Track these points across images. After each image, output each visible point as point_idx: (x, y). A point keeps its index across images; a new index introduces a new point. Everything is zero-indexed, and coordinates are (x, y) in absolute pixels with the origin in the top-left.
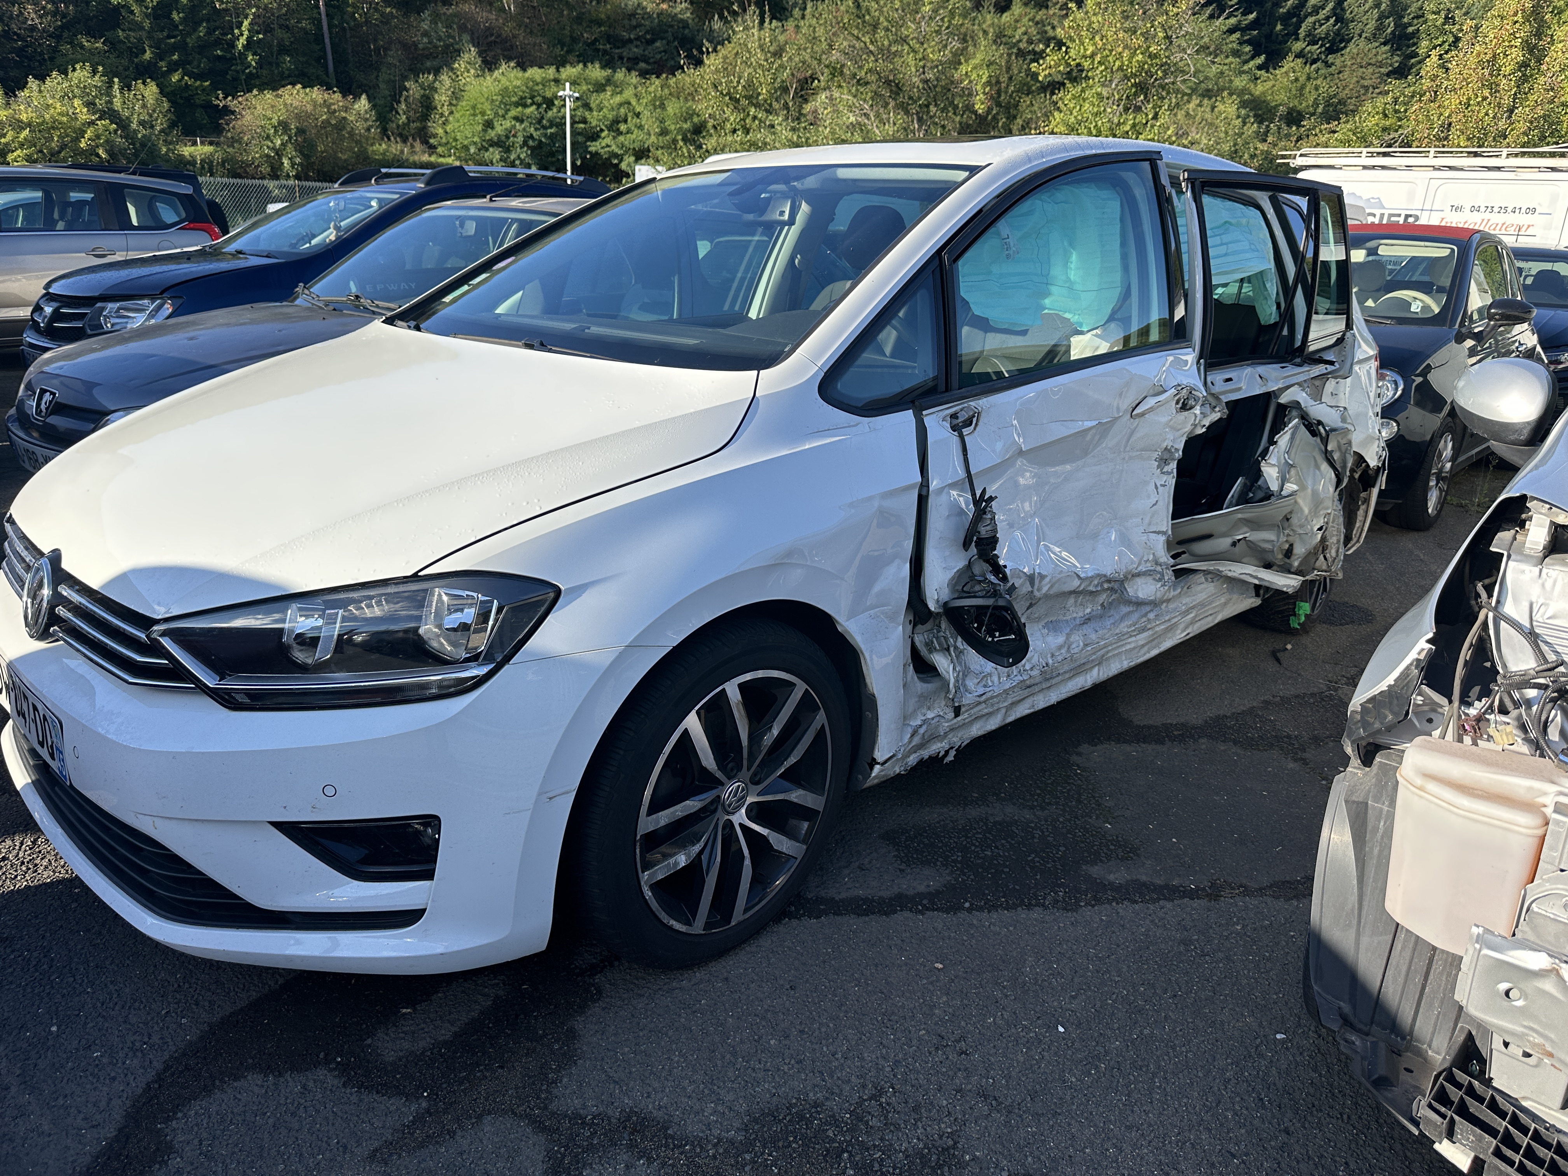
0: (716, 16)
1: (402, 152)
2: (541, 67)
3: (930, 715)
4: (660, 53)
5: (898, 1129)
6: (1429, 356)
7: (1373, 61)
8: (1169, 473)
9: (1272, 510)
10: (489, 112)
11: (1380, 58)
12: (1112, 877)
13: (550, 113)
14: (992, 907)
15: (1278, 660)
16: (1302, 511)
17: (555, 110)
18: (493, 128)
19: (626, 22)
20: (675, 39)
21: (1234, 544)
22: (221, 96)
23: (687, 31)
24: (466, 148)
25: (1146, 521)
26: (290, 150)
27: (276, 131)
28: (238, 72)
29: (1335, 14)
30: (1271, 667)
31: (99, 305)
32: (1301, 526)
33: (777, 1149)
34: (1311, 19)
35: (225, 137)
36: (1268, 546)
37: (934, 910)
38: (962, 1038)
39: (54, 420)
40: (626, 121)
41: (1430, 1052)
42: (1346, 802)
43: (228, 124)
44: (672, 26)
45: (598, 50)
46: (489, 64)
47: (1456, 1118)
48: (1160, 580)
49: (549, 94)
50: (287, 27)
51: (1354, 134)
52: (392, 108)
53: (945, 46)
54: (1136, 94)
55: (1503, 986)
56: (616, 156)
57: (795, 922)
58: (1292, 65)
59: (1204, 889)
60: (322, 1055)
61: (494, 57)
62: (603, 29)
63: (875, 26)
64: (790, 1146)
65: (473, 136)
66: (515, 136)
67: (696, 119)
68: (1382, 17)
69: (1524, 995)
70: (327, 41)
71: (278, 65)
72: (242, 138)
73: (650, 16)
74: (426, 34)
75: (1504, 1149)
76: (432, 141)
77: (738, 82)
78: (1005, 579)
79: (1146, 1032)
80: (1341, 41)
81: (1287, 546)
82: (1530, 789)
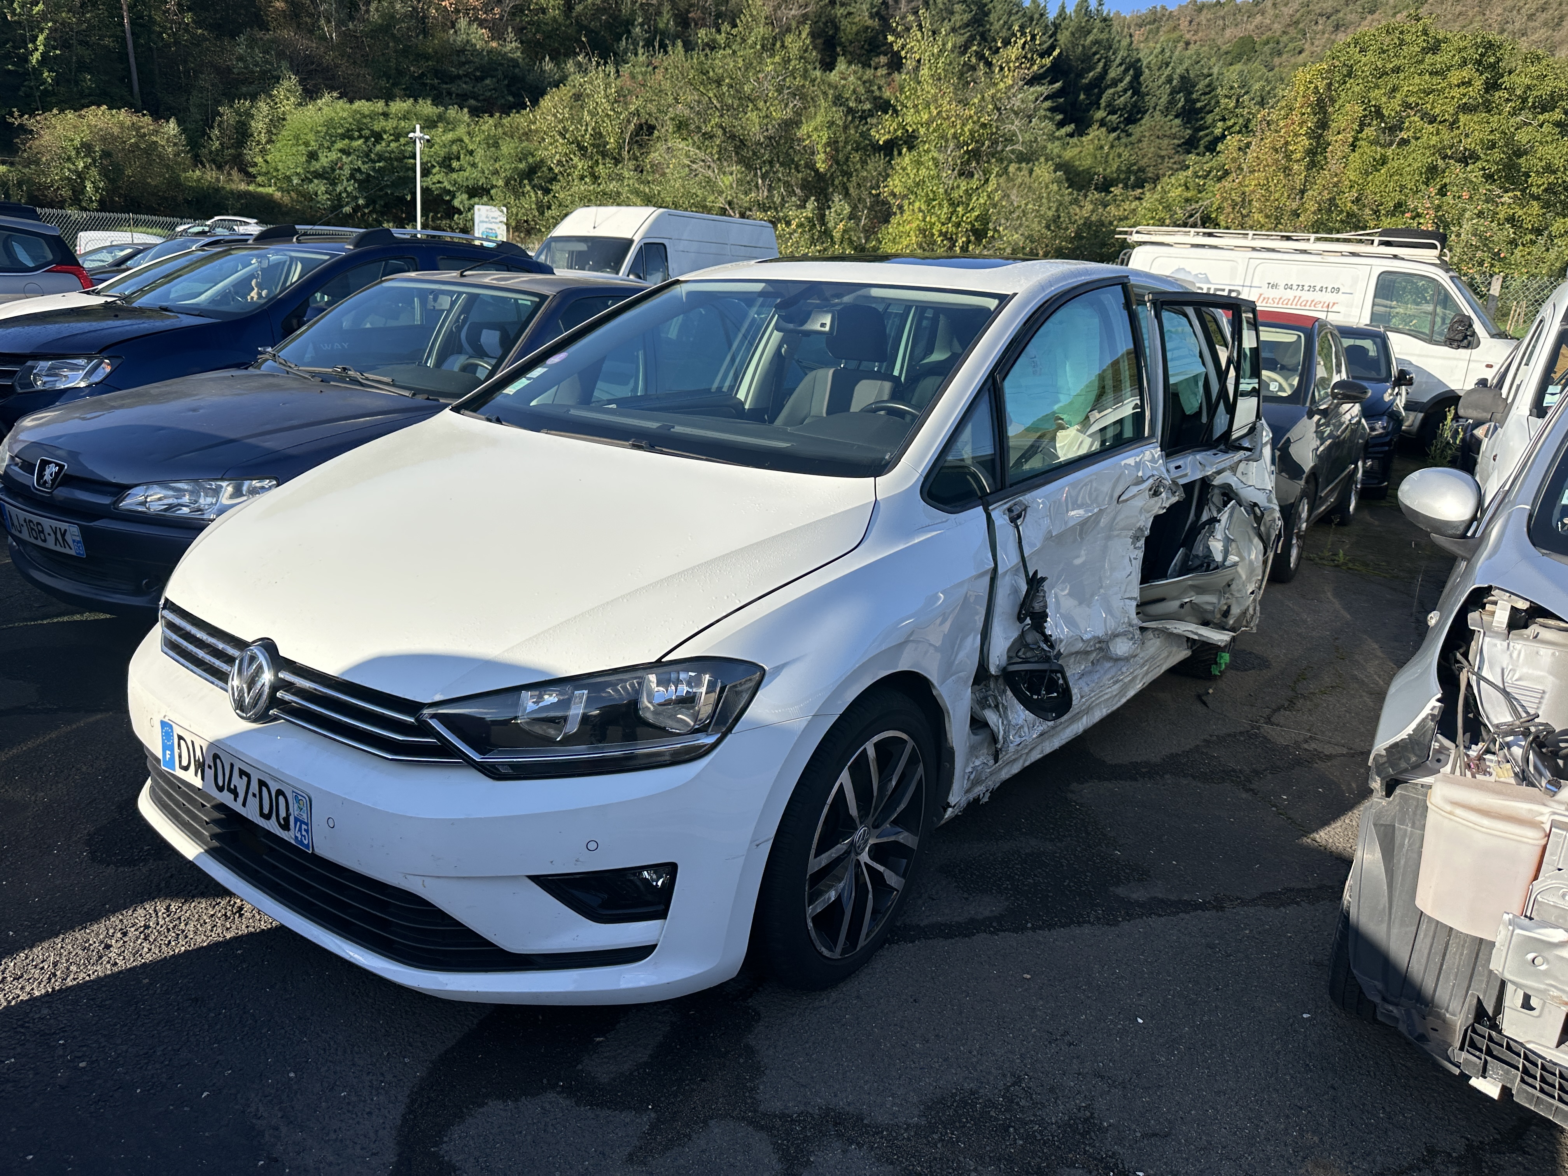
0: (547, 58)
1: (218, 180)
2: (368, 100)
3: (977, 763)
4: (490, 90)
5: (1044, 1106)
6: (1288, 430)
7: (1168, 133)
8: (1139, 548)
9: (1218, 578)
10: (313, 143)
11: (1174, 131)
12: (1134, 896)
13: (378, 147)
14: (1050, 927)
15: (1205, 703)
16: (1240, 577)
17: (384, 144)
18: (317, 160)
19: (455, 57)
20: (505, 78)
21: (1182, 606)
22: (16, 114)
23: (517, 70)
24: (288, 179)
25: (1123, 589)
26: (94, 172)
27: (78, 153)
28: (31, 88)
29: (1132, 87)
30: (1199, 708)
31: (29, 363)
32: (1239, 591)
33: (957, 1129)
34: (1111, 91)
35: (20, 157)
36: (1210, 608)
37: (1004, 931)
38: (1066, 1033)
39: (62, 493)
40: (458, 159)
41: (1448, 1015)
42: (1375, 825)
43: (25, 145)
44: (502, 65)
45: (425, 85)
46: (310, 94)
47: (1488, 1058)
48: (1132, 639)
49: (377, 128)
50: (87, 43)
51: (1160, 203)
52: (204, 133)
53: (787, 105)
54: (968, 162)
55: (1531, 956)
56: (449, 192)
57: (895, 947)
58: (1097, 133)
59: (1209, 902)
60: (545, 1081)
61: (315, 85)
62: (430, 63)
63: (719, 82)
64: (964, 1126)
65: (297, 167)
66: (341, 168)
67: (531, 160)
68: (1174, 92)
69: (1546, 960)
70: (132, 60)
71: (77, 83)
72: (39, 159)
73: (480, 53)
74: (240, 58)
75: (1526, 1078)
76: (251, 170)
77: (586, 130)
78: (1052, 646)
79: (1205, 1018)
80: (1138, 113)
81: (1225, 607)
82: (1530, 810)
